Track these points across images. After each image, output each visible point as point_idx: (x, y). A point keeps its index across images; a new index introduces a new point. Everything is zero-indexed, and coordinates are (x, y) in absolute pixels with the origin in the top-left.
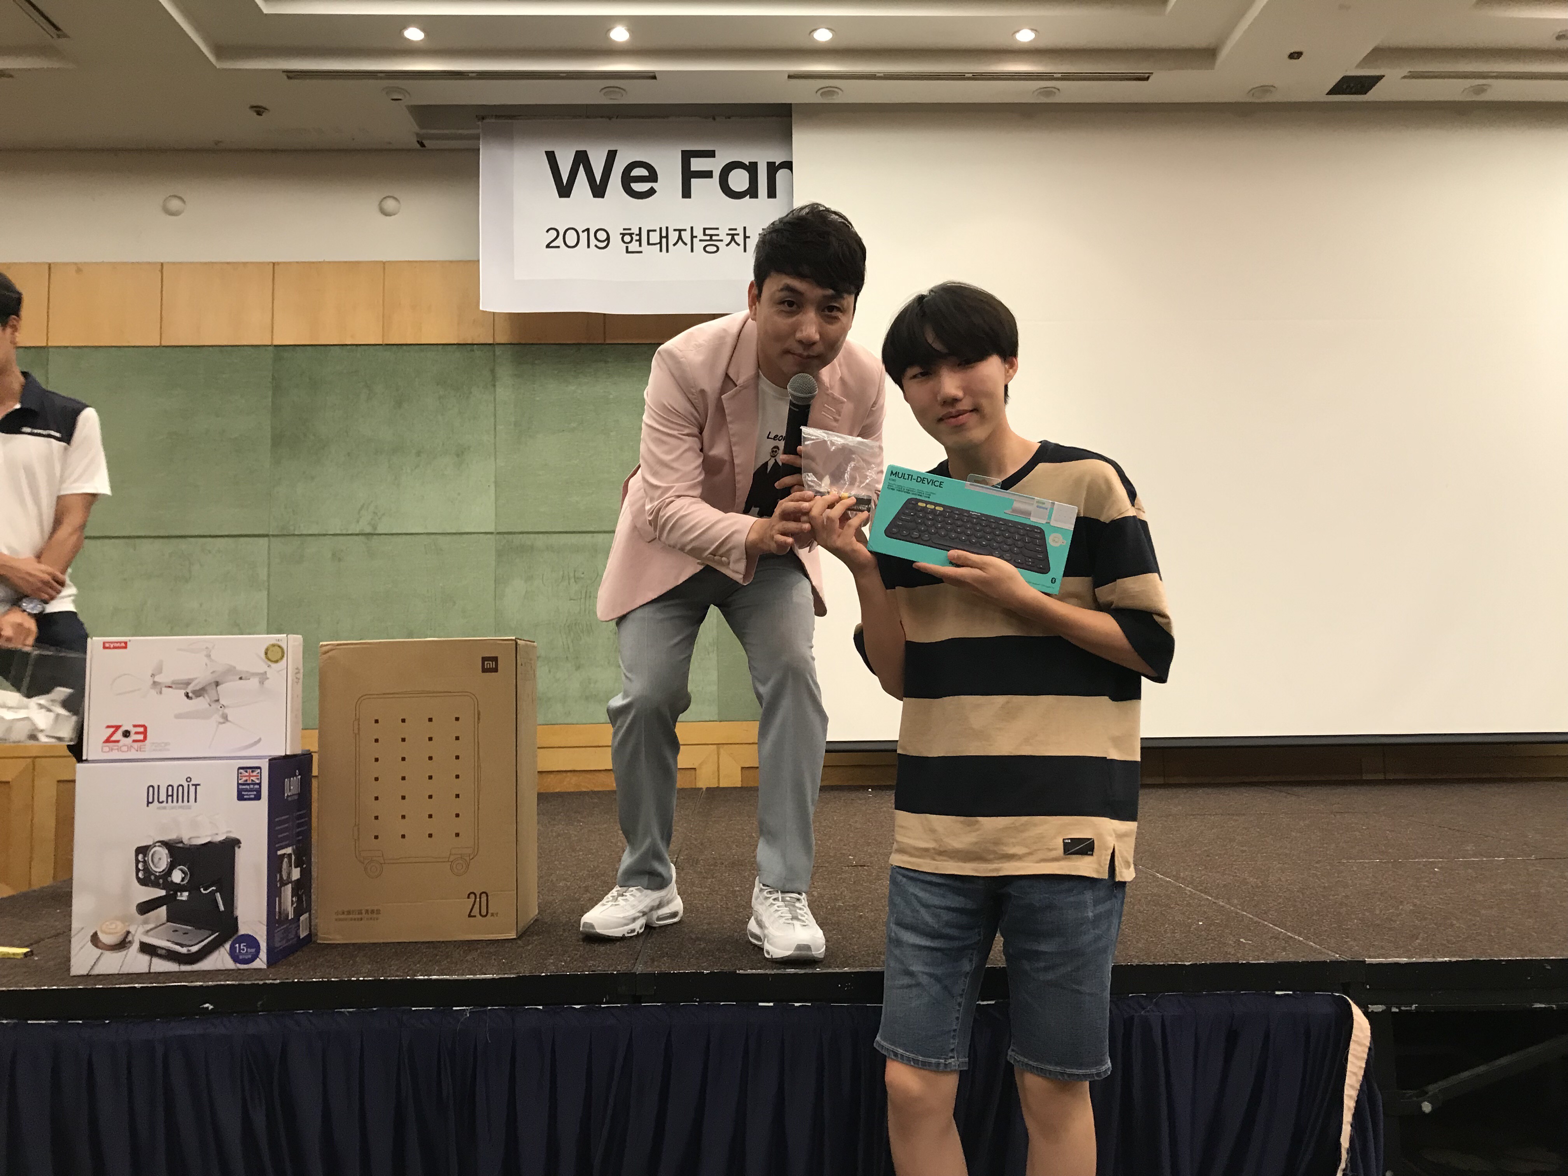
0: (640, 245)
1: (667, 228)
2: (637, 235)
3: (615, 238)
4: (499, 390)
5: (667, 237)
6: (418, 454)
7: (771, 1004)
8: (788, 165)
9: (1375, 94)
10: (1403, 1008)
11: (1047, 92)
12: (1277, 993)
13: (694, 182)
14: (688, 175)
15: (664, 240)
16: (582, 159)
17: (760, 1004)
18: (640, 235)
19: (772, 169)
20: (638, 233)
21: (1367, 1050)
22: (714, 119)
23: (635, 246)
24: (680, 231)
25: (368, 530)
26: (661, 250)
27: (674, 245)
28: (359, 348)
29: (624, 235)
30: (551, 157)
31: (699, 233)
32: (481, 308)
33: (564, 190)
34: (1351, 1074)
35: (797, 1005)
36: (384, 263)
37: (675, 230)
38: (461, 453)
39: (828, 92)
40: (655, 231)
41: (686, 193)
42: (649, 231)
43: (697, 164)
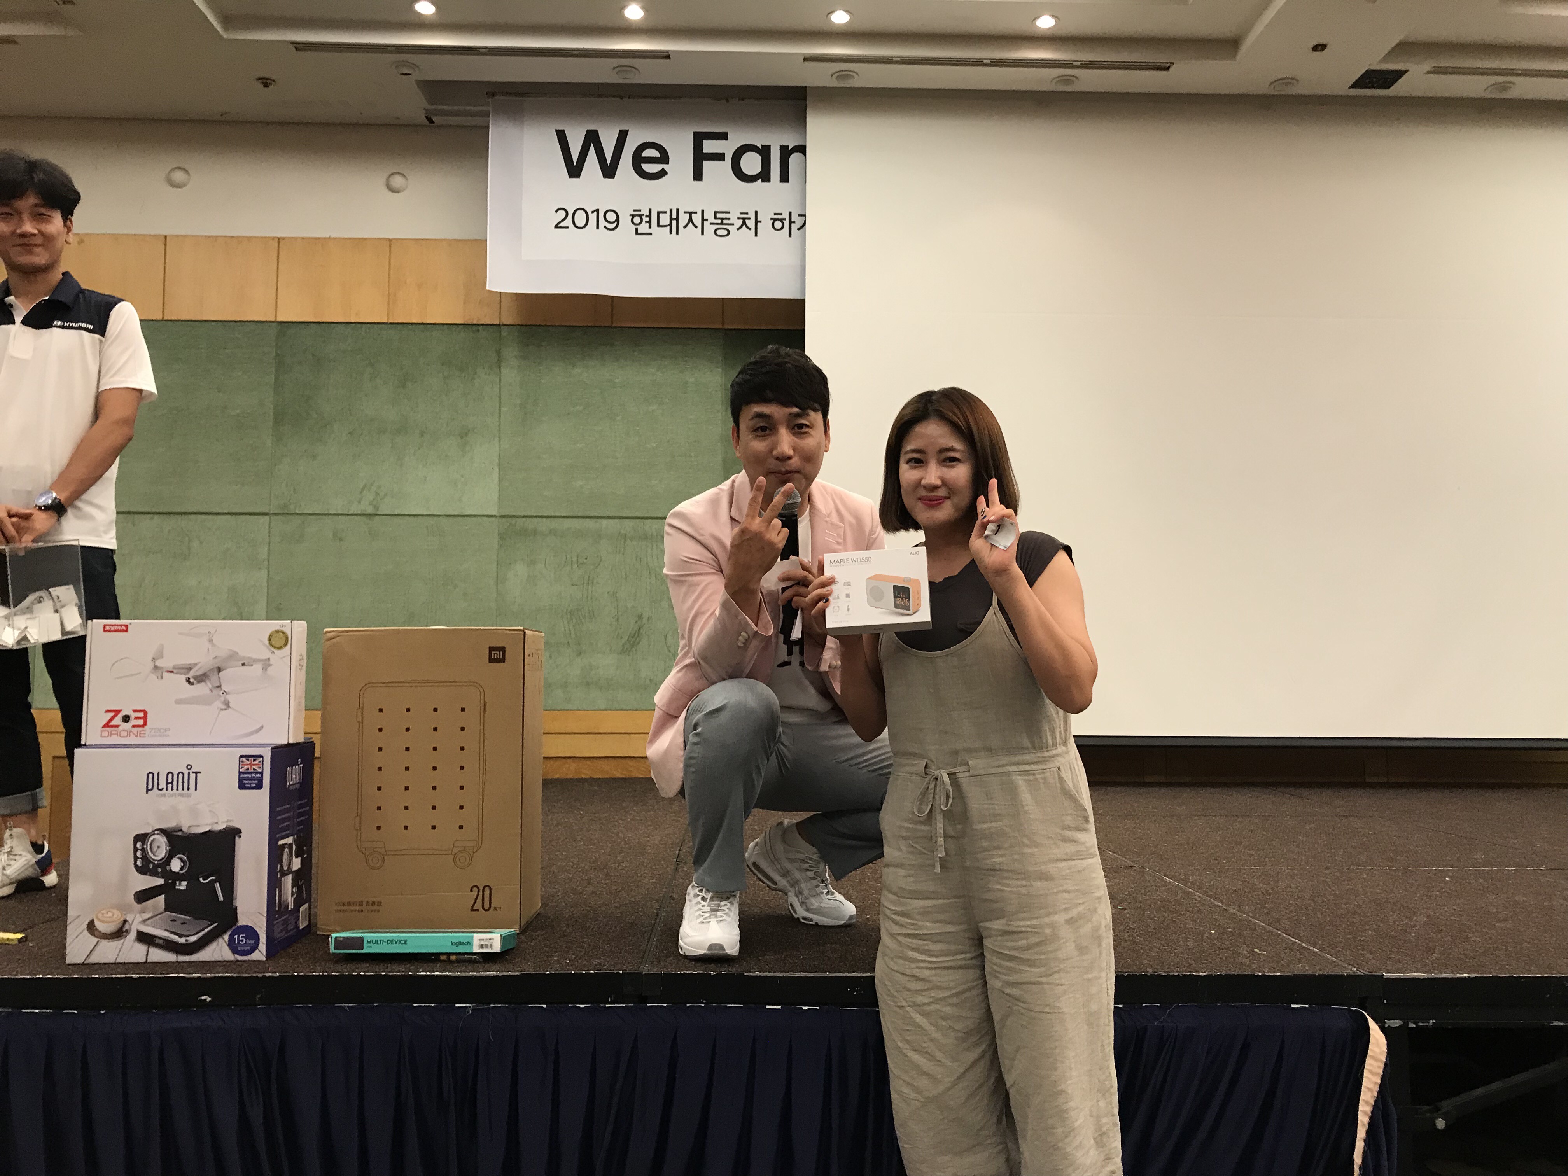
0: (650, 227)
1: (678, 210)
2: (646, 216)
3: (625, 220)
4: (504, 371)
5: (677, 219)
6: (422, 434)
7: (779, 1007)
8: (802, 149)
9: (1400, 88)
10: (1421, 1024)
11: (1066, 80)
12: (1293, 1006)
13: (706, 164)
14: (700, 157)
15: (674, 222)
16: (592, 138)
17: (768, 1007)
18: (650, 216)
19: (786, 153)
20: (648, 214)
21: (1382, 1066)
22: (727, 101)
23: (643, 228)
24: (691, 213)
25: (370, 510)
26: (671, 232)
27: (685, 227)
28: (364, 326)
29: (633, 216)
30: (562, 136)
31: (709, 215)
32: (488, 288)
33: (574, 170)
34: (1366, 1090)
35: (805, 1008)
36: (390, 240)
37: (685, 212)
38: (464, 434)
39: (843, 76)
40: (665, 212)
41: (698, 175)
42: (659, 213)
43: (709, 146)
